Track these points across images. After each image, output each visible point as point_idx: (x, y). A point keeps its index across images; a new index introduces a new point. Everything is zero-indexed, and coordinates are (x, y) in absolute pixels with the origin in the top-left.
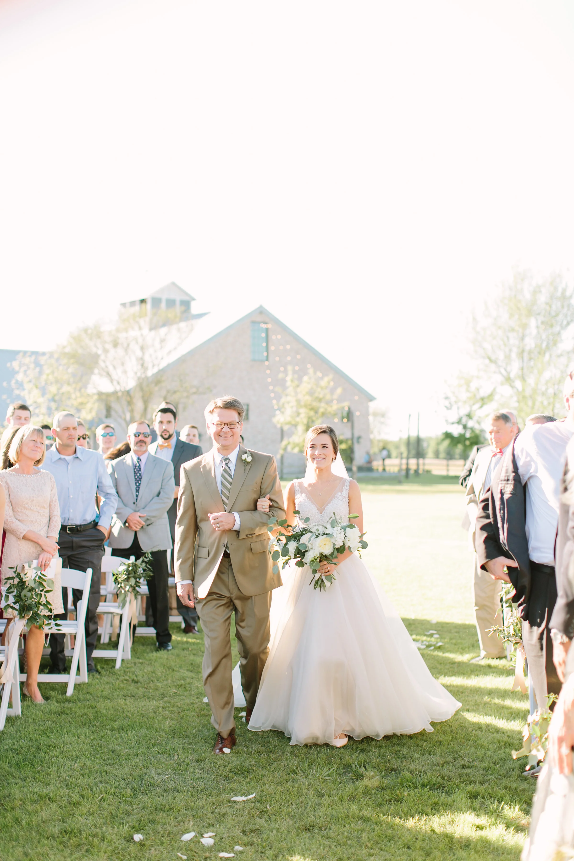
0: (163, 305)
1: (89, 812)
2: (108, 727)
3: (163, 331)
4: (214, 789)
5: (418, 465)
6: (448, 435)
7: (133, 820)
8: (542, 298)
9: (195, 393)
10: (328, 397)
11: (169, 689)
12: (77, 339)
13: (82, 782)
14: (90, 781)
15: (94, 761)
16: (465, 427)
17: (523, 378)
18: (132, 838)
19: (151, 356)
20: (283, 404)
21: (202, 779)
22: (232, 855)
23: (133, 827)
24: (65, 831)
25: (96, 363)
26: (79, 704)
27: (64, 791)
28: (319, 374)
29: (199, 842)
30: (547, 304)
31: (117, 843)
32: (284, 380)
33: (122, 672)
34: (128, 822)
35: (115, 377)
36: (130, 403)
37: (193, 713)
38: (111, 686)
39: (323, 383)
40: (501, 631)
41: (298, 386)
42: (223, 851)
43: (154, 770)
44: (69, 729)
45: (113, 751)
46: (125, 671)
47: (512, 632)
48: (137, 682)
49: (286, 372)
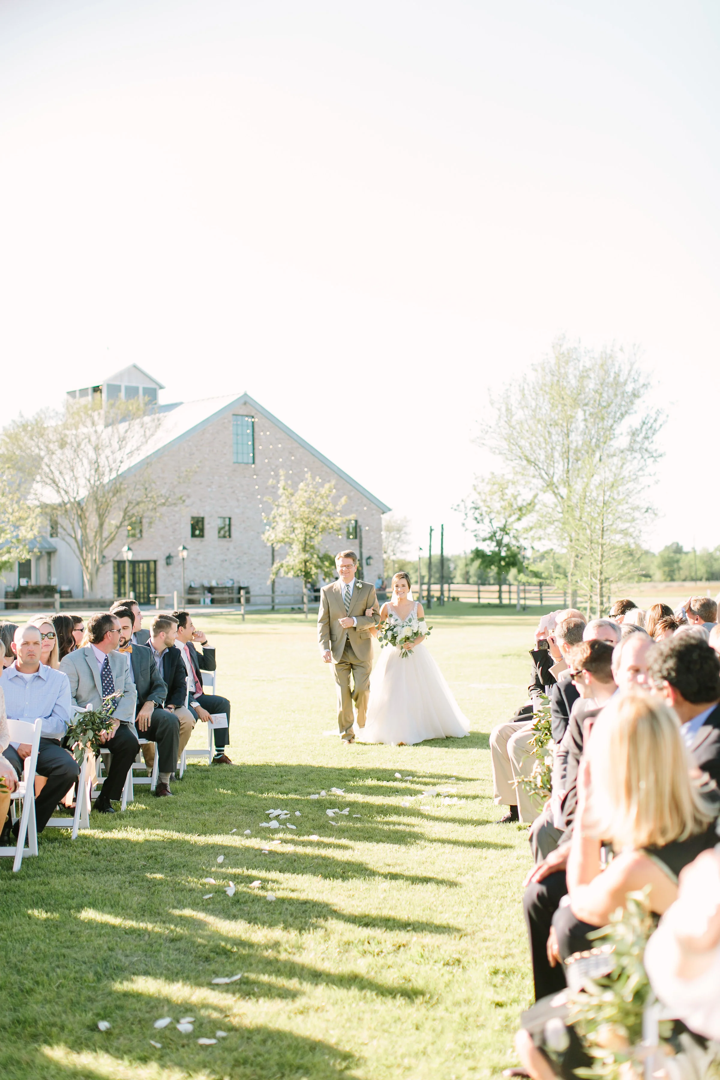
0: (122, 394)
1: (45, 1000)
2: (65, 906)
3: (122, 427)
4: (192, 971)
5: (442, 591)
6: (479, 554)
7: (97, 1007)
8: (591, 385)
9: (164, 504)
10: (330, 508)
11: (137, 861)
12: (13, 438)
13: (35, 966)
14: (45, 965)
15: (49, 944)
16: (499, 544)
17: (567, 483)
18: (97, 1027)
19: (107, 458)
20: (274, 518)
21: (178, 961)
22: (213, 1041)
23: (98, 1015)
24: (18, 1021)
25: (39, 467)
26: (29, 881)
27: (15, 978)
28: (318, 479)
29: (175, 1029)
30: (596, 392)
31: (79, 1033)
32: (275, 487)
33: (80, 843)
34: (91, 1009)
35: (62, 485)
36: (81, 517)
37: (166, 888)
38: (67, 859)
39: (324, 491)
40: (526, 782)
41: (292, 495)
42: (203, 1037)
43: (121, 952)
44: (18, 909)
45: (72, 933)
46: (82, 842)
47: (539, 784)
48: (98, 854)
49: (277, 475)
